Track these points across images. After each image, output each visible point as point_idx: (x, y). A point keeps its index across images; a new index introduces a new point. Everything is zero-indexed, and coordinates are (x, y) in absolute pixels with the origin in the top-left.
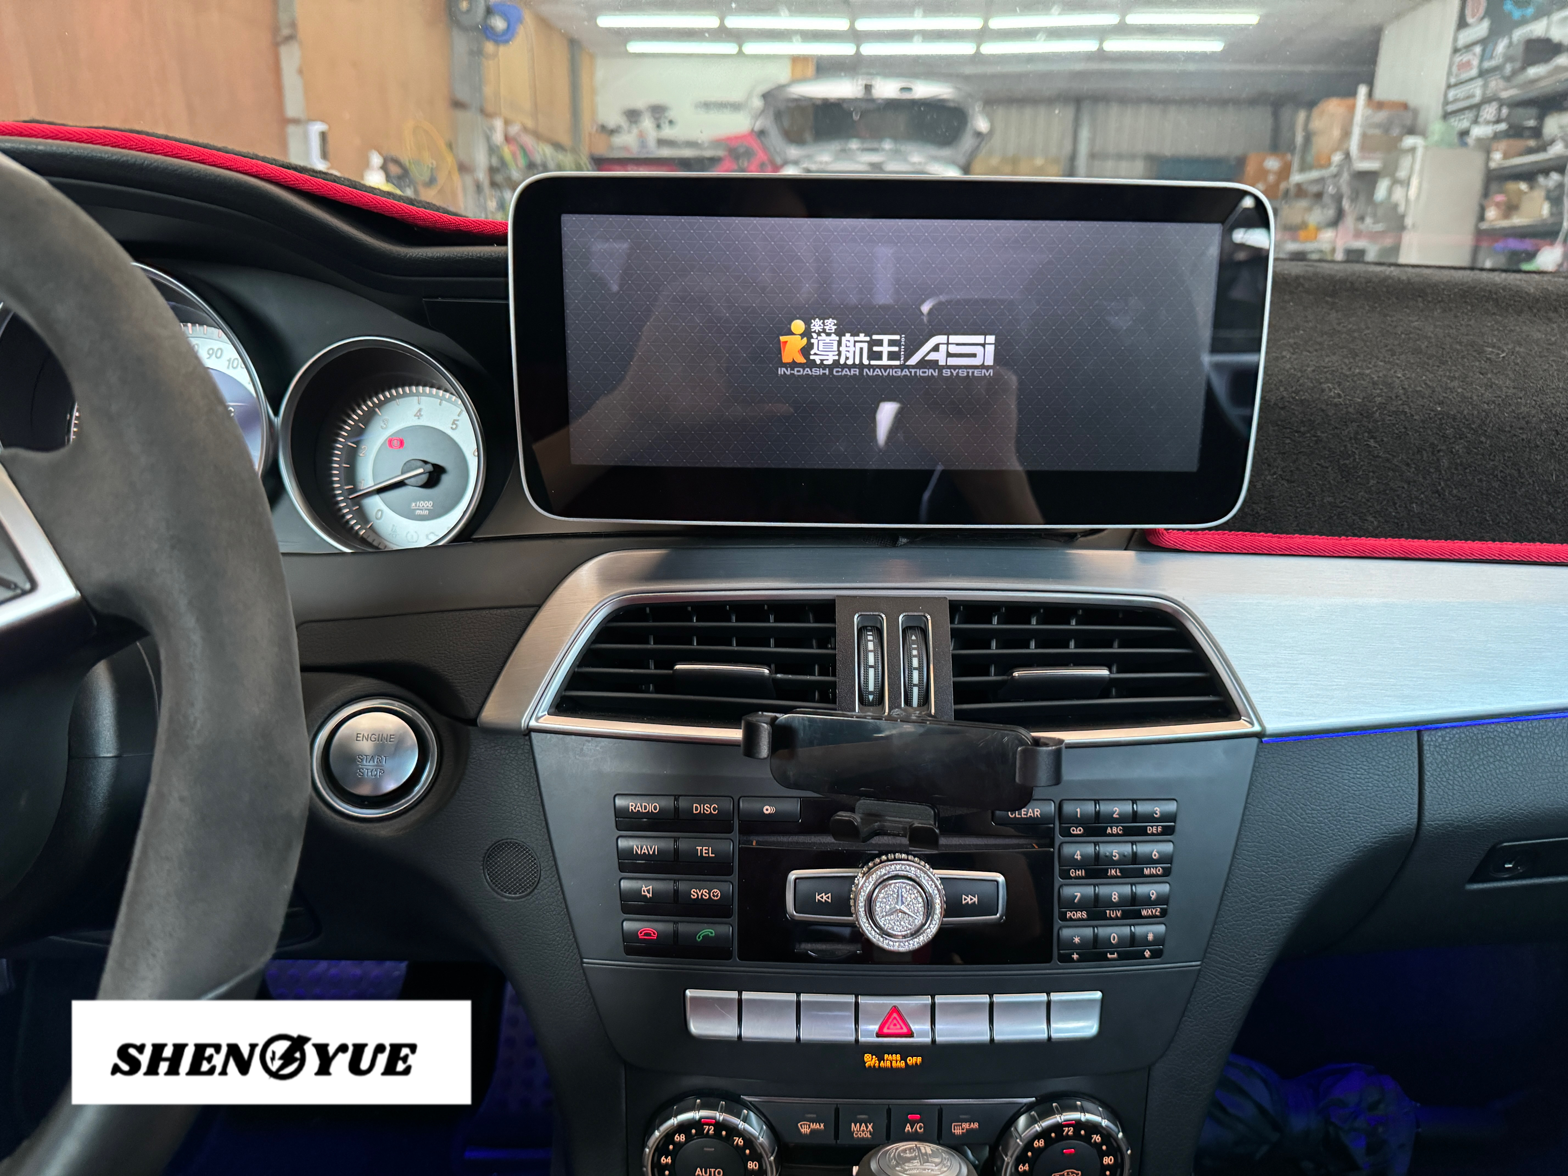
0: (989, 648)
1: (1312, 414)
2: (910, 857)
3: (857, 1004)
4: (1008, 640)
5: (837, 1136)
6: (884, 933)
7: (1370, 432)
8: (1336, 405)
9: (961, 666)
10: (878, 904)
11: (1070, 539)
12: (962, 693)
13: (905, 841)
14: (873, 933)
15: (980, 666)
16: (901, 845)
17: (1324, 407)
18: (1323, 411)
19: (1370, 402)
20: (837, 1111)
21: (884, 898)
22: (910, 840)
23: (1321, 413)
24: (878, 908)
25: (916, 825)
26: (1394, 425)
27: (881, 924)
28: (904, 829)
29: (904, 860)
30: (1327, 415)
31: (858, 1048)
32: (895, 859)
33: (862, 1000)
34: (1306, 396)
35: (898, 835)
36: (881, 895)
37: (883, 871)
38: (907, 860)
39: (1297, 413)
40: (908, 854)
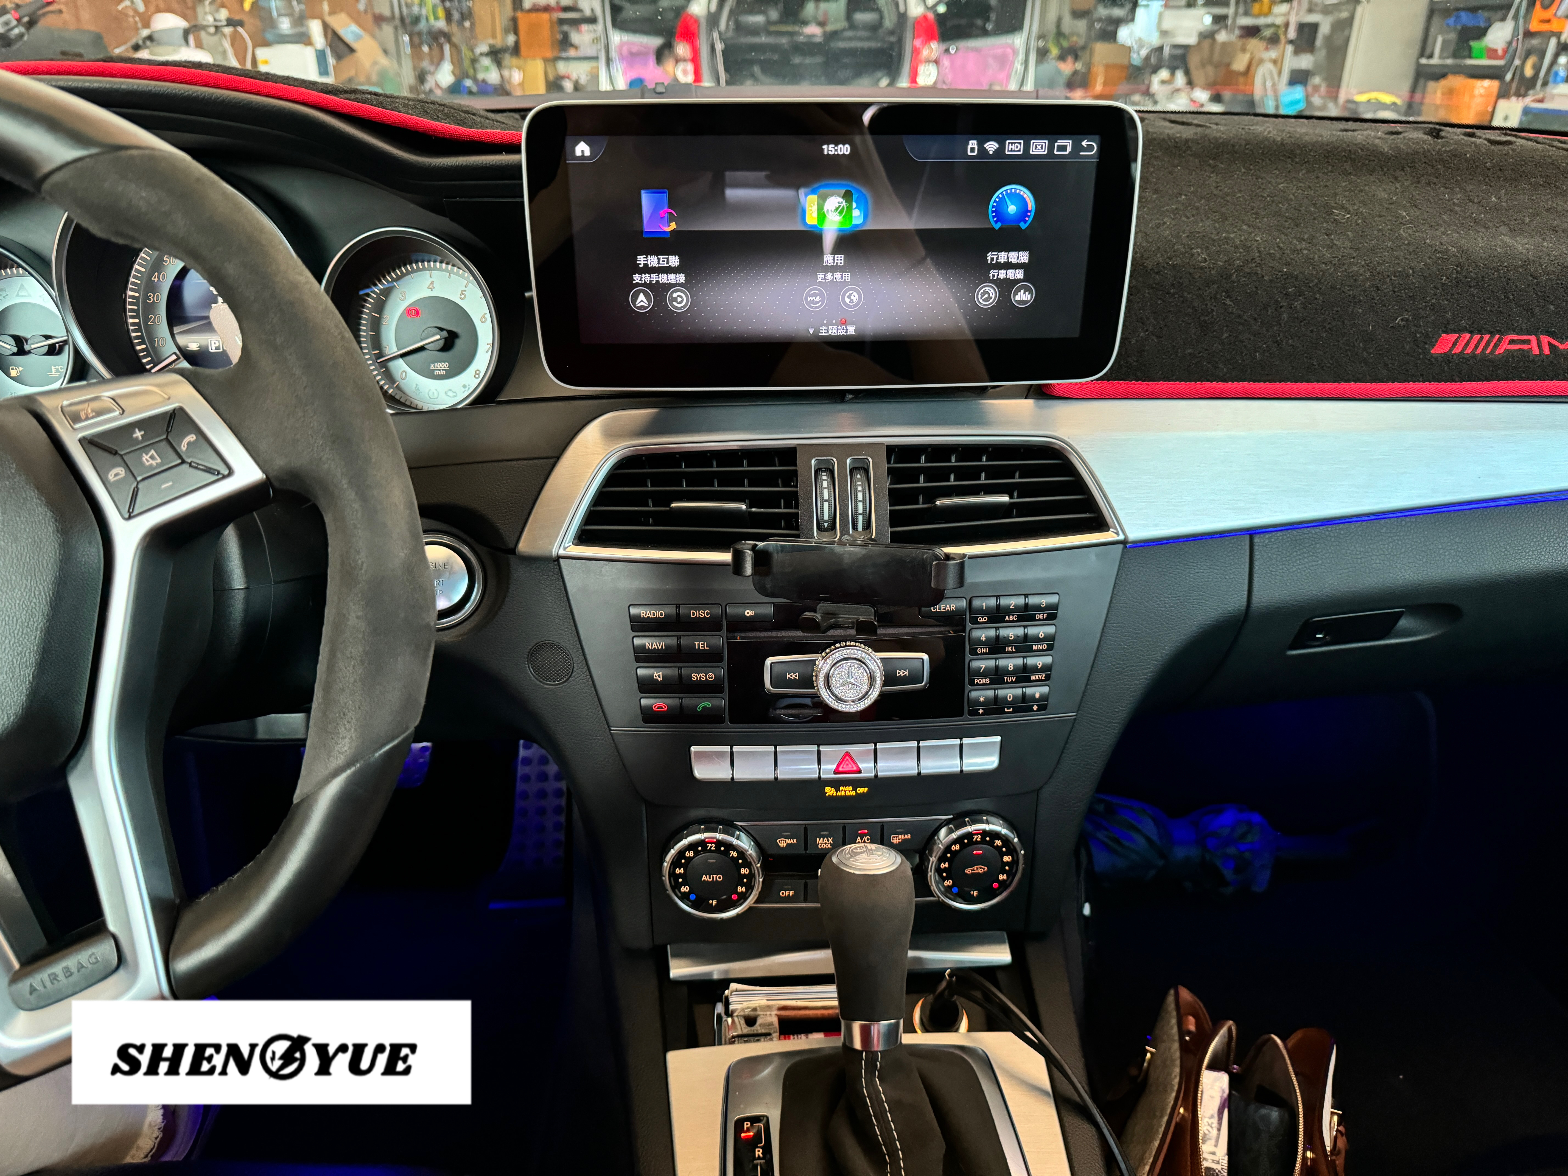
0: (918, 482)
1: (1181, 278)
2: (858, 644)
3: (819, 752)
4: (933, 475)
5: (806, 848)
6: (838, 699)
7: (1227, 292)
8: (1202, 268)
9: (895, 497)
10: (834, 679)
11: (982, 392)
12: (896, 519)
13: (853, 632)
14: (830, 699)
15: (910, 496)
16: (850, 635)
17: (1191, 271)
18: (1190, 274)
19: (1230, 265)
20: (806, 829)
21: (838, 674)
22: (857, 631)
23: (1189, 276)
24: (833, 681)
25: (861, 619)
26: (1247, 285)
27: (837, 693)
28: (853, 623)
29: (853, 646)
30: (1194, 278)
31: (821, 783)
32: (846, 646)
33: (822, 748)
34: (1178, 261)
35: (848, 628)
36: (836, 672)
37: (837, 655)
38: (855, 646)
39: (1169, 276)
40: (856, 642)
